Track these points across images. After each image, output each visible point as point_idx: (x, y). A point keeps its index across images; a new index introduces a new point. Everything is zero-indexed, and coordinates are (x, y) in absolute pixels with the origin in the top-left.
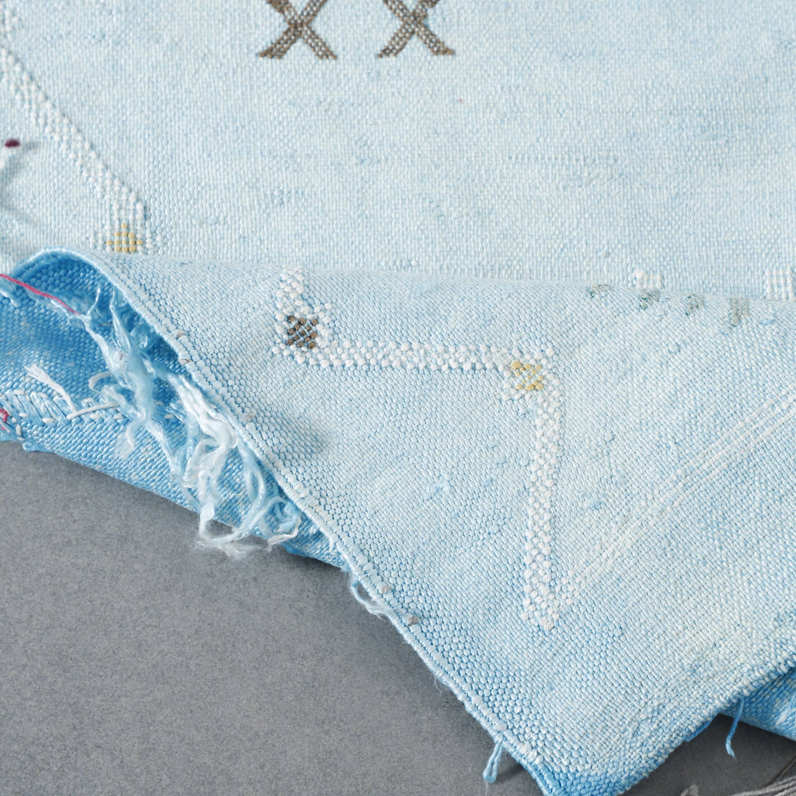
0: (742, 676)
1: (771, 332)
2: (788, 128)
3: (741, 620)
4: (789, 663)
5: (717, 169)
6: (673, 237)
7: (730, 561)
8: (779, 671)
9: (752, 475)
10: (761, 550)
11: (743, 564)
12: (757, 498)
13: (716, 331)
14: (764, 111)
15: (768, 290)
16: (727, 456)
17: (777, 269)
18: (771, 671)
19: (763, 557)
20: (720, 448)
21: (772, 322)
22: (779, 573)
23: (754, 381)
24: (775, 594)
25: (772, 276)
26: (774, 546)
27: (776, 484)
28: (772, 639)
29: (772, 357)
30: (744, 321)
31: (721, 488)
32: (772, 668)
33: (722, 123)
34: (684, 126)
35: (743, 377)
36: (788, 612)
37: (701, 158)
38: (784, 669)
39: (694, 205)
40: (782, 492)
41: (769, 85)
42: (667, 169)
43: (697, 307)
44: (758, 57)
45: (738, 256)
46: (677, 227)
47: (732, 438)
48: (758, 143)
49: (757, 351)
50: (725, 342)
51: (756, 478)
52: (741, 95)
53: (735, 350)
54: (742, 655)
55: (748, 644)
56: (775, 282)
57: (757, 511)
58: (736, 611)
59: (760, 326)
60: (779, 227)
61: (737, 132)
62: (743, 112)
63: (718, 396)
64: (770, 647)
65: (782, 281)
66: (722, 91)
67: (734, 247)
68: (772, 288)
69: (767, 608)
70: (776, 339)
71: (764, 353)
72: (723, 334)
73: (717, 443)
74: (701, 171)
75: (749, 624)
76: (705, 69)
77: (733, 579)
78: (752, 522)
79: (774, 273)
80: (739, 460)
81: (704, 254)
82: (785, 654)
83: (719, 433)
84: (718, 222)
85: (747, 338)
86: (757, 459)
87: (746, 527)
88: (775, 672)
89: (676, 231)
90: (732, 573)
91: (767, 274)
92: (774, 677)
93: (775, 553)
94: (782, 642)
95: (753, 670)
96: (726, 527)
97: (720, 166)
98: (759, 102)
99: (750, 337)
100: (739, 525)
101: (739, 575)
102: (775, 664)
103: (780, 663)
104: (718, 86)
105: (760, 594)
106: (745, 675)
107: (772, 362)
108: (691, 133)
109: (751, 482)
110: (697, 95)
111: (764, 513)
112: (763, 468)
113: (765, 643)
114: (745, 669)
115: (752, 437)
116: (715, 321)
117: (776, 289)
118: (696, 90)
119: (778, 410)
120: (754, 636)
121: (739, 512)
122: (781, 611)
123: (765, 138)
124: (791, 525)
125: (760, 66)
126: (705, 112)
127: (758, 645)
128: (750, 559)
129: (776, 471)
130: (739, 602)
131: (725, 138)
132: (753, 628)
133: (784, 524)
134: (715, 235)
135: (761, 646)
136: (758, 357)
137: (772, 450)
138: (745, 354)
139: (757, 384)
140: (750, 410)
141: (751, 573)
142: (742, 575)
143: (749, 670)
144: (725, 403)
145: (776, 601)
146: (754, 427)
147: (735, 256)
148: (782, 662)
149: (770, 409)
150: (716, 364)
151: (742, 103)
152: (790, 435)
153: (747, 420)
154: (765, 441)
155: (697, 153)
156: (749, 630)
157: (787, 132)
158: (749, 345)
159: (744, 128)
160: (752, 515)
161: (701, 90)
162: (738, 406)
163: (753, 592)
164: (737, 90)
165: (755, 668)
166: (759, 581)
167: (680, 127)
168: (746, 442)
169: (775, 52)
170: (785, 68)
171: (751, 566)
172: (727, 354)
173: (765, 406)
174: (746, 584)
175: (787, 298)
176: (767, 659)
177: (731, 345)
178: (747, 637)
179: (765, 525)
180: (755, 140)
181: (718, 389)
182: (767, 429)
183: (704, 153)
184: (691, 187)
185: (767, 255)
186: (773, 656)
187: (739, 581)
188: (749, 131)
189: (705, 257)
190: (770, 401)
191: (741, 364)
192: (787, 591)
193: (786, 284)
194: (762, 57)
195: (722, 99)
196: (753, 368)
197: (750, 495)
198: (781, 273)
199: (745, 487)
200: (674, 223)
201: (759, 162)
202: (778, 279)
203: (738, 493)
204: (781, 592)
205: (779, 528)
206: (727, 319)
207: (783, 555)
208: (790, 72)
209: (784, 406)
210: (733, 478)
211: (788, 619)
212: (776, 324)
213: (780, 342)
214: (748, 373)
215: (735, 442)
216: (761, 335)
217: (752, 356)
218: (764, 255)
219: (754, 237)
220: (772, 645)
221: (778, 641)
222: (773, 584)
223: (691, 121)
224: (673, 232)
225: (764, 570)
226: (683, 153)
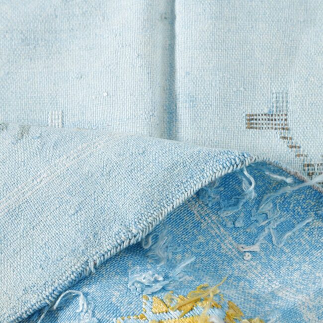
0: (4, 319)
1: (37, 143)
2: (66, 41)
3: (7, 290)
4: (28, 313)
5: (29, 60)
6: (5, 94)
7: (5, 260)
8: (23, 317)
9: (20, 216)
10: (22, 254)
11: (12, 261)
12: (22, 228)
13: (10, 142)
14: (54, 32)
15: (50, 121)
16: (8, 206)
17: (55, 111)
18: (18, 317)
19: (22, 258)
20: (5, 201)
21: (39, 137)
22: (28, 266)
23: (25, 168)
24: (25, 277)
25: (52, 114)
26: (28, 252)
27: (32, 220)
28: (20, 301)
29: (36, 155)
30: (24, 137)
31: (4, 222)
32: (19, 315)
33: (32, 37)
34: (13, 38)
35: (20, 166)
36: (30, 286)
37: (21, 55)
38: (25, 316)
39: (16, 78)
40: (34, 224)
41: (57, 19)
42: (4, 60)
43: (3, 129)
44: (52, 5)
45: (36, 104)
46: (7, 89)
47: (11, 197)
48: (51, 48)
49: (28, 152)
50: (13, 148)
51: (22, 217)
52: (43, 24)
53: (18, 151)
54: (5, 309)
55: (9, 303)
56: (53, 117)
57: (21, 234)
58: (5, 286)
59: (32, 140)
60: (57, 90)
61: (40, 42)
62: (43, 32)
63: (6, 175)
64: (19, 304)
65: (57, 117)
66: (33, 21)
67: (35, 99)
68: (52, 120)
69: (20, 284)
70: (39, 146)
71: (32, 154)
72: (13, 143)
73: (4, 199)
74: (21, 61)
75: (10, 292)
76: (25, 10)
77: (6, 269)
78: (18, 239)
79: (53, 113)
80: (14, 208)
81: (19, 102)
82: (26, 308)
83: (5, 194)
84: (28, 87)
85: (25, 145)
86: (23, 208)
87: (15, 242)
88: (21, 317)
89: (6, 91)
90: (6, 266)
91: (50, 113)
92: (20, 320)
93: (28, 255)
94: (25, 302)
95: (10, 317)
96: (5, 242)
97: (31, 60)
98: (52, 28)
99: (26, 145)
100: (12, 241)
101: (9, 267)
102: (21, 313)
103: (23, 313)
104: (32, 19)
105: (18, 277)
106: (6, 319)
107: (35, 158)
108: (17, 42)
109: (19, 219)
110: (20, 24)
111: (25, 235)
112: (26, 212)
113: (17, 302)
114: (6, 316)
115: (21, 196)
116: (10, 136)
117: (54, 121)
118: (21, 20)
119: (35, 182)
120: (12, 299)
121: (12, 235)
122: (27, 286)
123: (54, 45)
124: (37, 241)
125: (53, 10)
126: (24, 32)
127: (13, 304)
128: (16, 259)
129: (32, 214)
130: (7, 281)
131: (34, 45)
132: (12, 295)
133: (34, 240)
134: (26, 93)
135: (15, 304)
136: (29, 155)
137: (31, 203)
138: (23, 154)
139: (26, 169)
140: (22, 183)
141: (15, 266)
142: (11, 267)
143: (8, 317)
144: (9, 179)
145: (25, 280)
146: (23, 191)
147: (35, 104)
148: (24, 312)
149: (31, 182)
150: (7, 158)
151: (43, 28)
152: (41, 195)
153: (20, 187)
154: (28, 199)
155: (19, 52)
156: (10, 295)
157: (65, 43)
158: (25, 149)
159: (44, 40)
160: (18, 236)
161: (22, 21)
162: (16, 180)
163: (15, 276)
164: (41, 21)
165: (11, 316)
166: (19, 270)
167: (11, 39)
168: (18, 199)
169: (60, 3)
170: (66, 11)
171: (16, 262)
172: (14, 154)
173: (29, 180)
174: (12, 272)
175: (58, 125)
176: (17, 311)
177: (16, 149)
178: (9, 299)
179: (24, 241)
180: (49, 46)
181: (6, 171)
182: (29, 192)
183: (23, 52)
184: (16, 69)
185: (51, 104)
186: (20, 309)
187: (9, 270)
188: (46, 42)
189: (20, 104)
190: (32, 178)
191: (20, 159)
192: (31, 276)
193: (58, 119)
194: (54, 5)
195: (33, 26)
196: (26, 161)
197: (19, 226)
198: (57, 113)
199: (16, 222)
200: (5, 87)
201: (50, 57)
202: (55, 116)
203: (13, 225)
204: (28, 276)
205: (31, 243)
206: (16, 136)
207: (32, 257)
208: (68, 13)
209: (39, 180)
210: (11, 217)
211: (30, 290)
212: (40, 139)
213: (40, 148)
214: (22, 164)
215: (13, 199)
216: (32, 144)
217: (26, 155)
218: (49, 104)
219: (45, 95)
220: (20, 303)
221: (24, 301)
222: (25, 272)
223: (16, 36)
224: (5, 92)
225: (22, 264)
226: (12, 52)
